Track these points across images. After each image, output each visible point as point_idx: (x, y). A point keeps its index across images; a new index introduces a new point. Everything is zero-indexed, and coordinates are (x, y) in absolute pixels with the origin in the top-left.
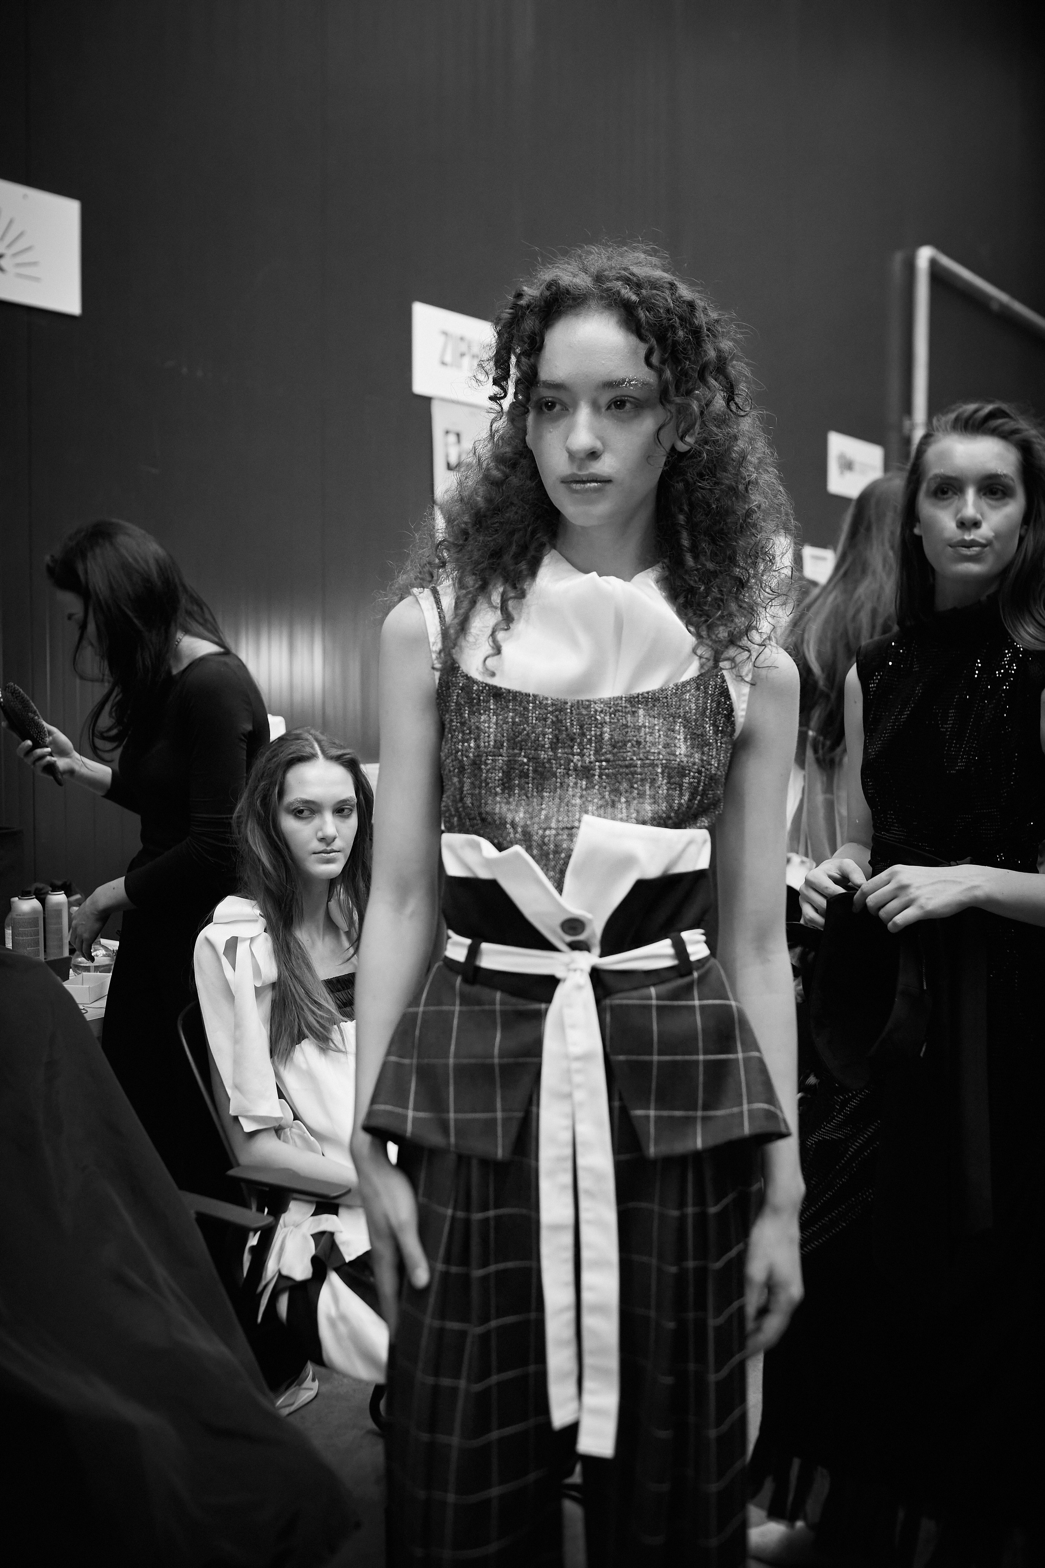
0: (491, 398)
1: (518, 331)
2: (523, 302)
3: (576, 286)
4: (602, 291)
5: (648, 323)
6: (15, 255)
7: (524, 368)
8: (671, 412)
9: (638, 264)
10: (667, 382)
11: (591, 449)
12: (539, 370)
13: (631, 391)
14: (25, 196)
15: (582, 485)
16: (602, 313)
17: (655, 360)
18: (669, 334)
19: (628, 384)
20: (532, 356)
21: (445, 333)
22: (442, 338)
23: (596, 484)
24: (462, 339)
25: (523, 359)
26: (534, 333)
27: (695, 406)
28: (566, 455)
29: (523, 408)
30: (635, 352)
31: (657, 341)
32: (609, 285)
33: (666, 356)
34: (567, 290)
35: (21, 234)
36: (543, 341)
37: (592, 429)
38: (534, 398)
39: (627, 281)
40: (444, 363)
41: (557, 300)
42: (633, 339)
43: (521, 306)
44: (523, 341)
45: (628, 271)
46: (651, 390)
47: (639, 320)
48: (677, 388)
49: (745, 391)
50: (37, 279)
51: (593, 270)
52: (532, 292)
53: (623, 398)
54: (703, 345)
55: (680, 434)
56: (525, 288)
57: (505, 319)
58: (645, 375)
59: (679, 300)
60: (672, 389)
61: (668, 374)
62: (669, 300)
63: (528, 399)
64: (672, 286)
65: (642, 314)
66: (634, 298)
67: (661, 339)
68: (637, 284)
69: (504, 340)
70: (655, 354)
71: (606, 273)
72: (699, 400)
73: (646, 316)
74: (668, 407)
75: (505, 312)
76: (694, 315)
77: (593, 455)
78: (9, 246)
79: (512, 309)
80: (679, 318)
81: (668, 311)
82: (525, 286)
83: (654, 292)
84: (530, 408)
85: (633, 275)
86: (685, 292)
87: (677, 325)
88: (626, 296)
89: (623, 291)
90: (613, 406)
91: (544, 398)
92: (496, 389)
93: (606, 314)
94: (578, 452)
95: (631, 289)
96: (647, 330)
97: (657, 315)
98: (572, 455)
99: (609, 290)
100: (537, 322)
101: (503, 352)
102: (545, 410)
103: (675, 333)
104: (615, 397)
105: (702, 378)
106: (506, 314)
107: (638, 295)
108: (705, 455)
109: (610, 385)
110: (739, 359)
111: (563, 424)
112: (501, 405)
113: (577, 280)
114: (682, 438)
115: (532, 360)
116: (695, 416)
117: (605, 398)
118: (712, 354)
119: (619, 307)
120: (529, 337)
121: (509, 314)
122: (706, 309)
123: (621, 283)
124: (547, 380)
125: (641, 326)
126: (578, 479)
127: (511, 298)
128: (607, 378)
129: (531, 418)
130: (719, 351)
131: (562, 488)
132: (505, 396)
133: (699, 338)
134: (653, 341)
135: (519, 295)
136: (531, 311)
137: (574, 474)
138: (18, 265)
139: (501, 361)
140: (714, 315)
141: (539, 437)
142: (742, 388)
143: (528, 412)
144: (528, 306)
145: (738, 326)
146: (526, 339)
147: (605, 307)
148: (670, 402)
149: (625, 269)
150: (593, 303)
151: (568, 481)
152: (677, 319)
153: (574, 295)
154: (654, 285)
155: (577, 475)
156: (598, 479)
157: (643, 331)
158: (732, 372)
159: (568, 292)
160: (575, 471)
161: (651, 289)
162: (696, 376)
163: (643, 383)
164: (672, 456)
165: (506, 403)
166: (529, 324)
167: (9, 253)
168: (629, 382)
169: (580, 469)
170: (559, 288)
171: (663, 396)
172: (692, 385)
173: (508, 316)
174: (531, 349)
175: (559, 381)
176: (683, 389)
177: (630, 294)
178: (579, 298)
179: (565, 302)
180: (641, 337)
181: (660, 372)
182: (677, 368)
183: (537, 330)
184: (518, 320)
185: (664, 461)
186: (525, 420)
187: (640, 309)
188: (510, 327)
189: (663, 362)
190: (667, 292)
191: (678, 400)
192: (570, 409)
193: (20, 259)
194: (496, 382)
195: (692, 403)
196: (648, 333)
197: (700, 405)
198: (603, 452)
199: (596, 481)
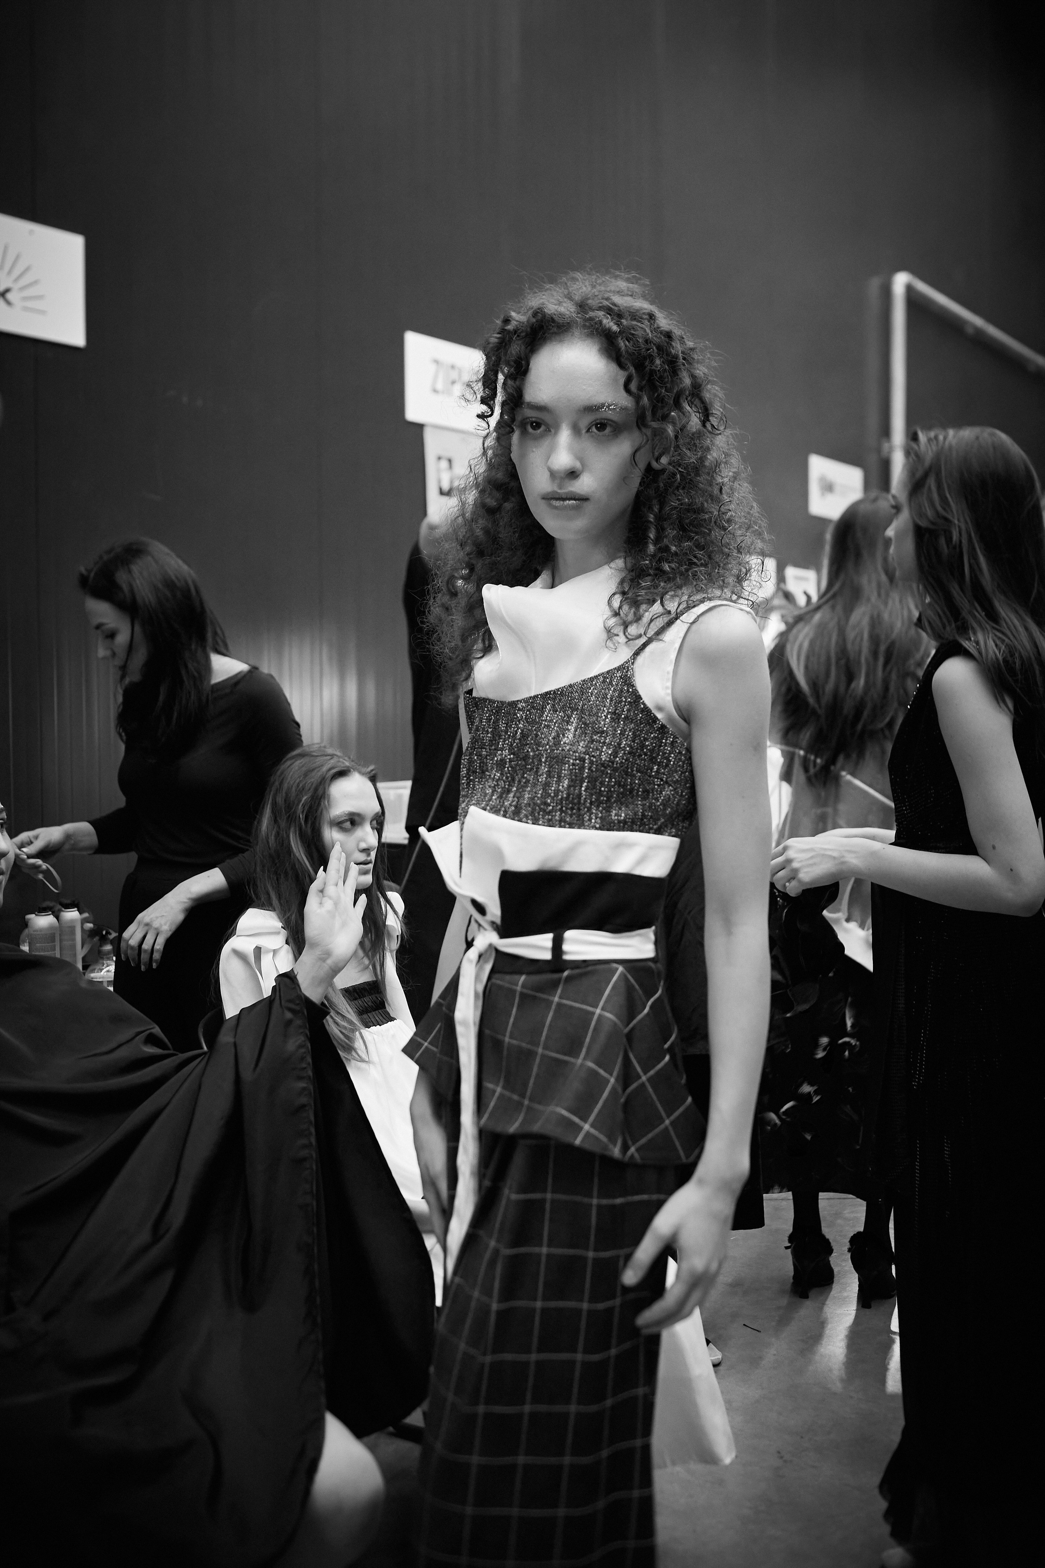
0: (479, 416)
1: (506, 354)
2: (509, 327)
3: (561, 315)
4: (586, 320)
5: (627, 352)
6: (22, 289)
7: (510, 390)
8: (646, 436)
9: (620, 293)
10: (644, 408)
11: (570, 469)
12: (523, 392)
13: (610, 415)
14: (31, 232)
15: (562, 502)
16: (584, 340)
17: (633, 386)
18: (647, 363)
19: (607, 409)
20: (518, 379)
21: (436, 362)
22: (433, 367)
23: (575, 502)
24: (453, 367)
25: (510, 382)
26: (520, 358)
27: (670, 430)
28: (547, 474)
29: (508, 429)
30: (615, 380)
31: (636, 369)
32: (591, 314)
33: (644, 382)
34: (552, 319)
35: (27, 269)
36: (528, 364)
37: (571, 449)
38: (519, 418)
39: (609, 311)
40: (435, 391)
41: (541, 327)
42: (613, 367)
43: (509, 332)
44: (509, 365)
45: (610, 301)
46: (629, 414)
47: (620, 349)
48: (654, 413)
49: (720, 411)
50: (42, 312)
51: (577, 298)
52: (519, 317)
53: (603, 421)
54: (679, 373)
55: (656, 454)
56: (513, 314)
57: (493, 344)
58: (624, 400)
59: (657, 329)
60: (649, 414)
61: (645, 400)
62: (648, 331)
63: (513, 420)
64: (651, 317)
65: (622, 344)
66: (615, 328)
67: (639, 366)
68: (617, 314)
69: (491, 363)
70: (633, 382)
71: (590, 302)
72: (674, 424)
73: (626, 346)
74: (644, 430)
75: (493, 337)
76: (671, 344)
77: (573, 474)
78: (16, 280)
79: (500, 334)
80: (657, 348)
81: (647, 341)
82: (514, 311)
83: (634, 323)
84: (514, 427)
85: (615, 305)
86: (663, 322)
87: (655, 354)
88: (607, 326)
89: (605, 321)
90: (594, 429)
91: (529, 418)
92: (484, 408)
93: (589, 342)
94: (558, 472)
95: (612, 319)
96: (626, 359)
97: (636, 344)
98: (553, 474)
99: (591, 319)
100: (523, 347)
101: (491, 373)
102: (530, 430)
103: (652, 362)
104: (595, 420)
105: (677, 405)
106: (494, 338)
107: (618, 325)
108: (678, 476)
109: (590, 409)
110: (713, 383)
111: (546, 443)
112: (488, 423)
113: (562, 309)
114: (657, 459)
115: (518, 383)
116: (670, 440)
117: (585, 422)
118: (687, 381)
119: (600, 335)
120: (515, 362)
121: (497, 338)
122: (683, 338)
123: (603, 313)
124: (530, 402)
125: (621, 355)
126: (558, 497)
127: (499, 322)
128: (587, 403)
129: (515, 437)
130: (693, 377)
131: (543, 504)
132: (491, 415)
133: (675, 367)
134: (632, 369)
135: (507, 321)
136: (518, 336)
137: (554, 492)
138: (25, 299)
139: (489, 381)
140: (690, 344)
141: (523, 456)
142: (717, 409)
143: (513, 431)
144: (515, 331)
145: (712, 353)
146: (512, 363)
147: (588, 335)
148: (646, 426)
149: (607, 299)
150: (577, 332)
151: (549, 498)
152: (654, 348)
153: (559, 323)
154: (635, 315)
155: (557, 492)
156: (576, 497)
157: (623, 360)
158: (707, 396)
159: (553, 320)
160: (556, 489)
161: (632, 320)
162: (672, 402)
163: (621, 408)
164: (647, 478)
165: (493, 421)
166: (516, 348)
167: (15, 287)
168: (608, 407)
169: (560, 487)
170: (545, 316)
171: (640, 421)
172: (668, 410)
173: (496, 340)
174: (517, 373)
175: (542, 404)
176: (660, 413)
177: (612, 324)
178: (564, 326)
179: (550, 329)
180: (621, 366)
181: (638, 399)
182: (654, 394)
183: (523, 355)
184: (506, 344)
185: (639, 481)
186: (510, 439)
187: (620, 338)
188: (498, 350)
189: (640, 388)
190: (646, 322)
191: (654, 425)
192: (552, 430)
193: (26, 293)
194: (483, 401)
195: (667, 428)
196: (627, 362)
197: (675, 429)
198: (582, 471)
199: (575, 499)
